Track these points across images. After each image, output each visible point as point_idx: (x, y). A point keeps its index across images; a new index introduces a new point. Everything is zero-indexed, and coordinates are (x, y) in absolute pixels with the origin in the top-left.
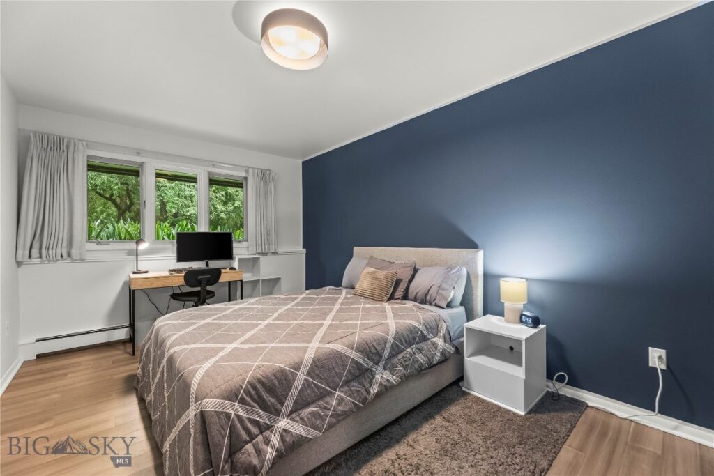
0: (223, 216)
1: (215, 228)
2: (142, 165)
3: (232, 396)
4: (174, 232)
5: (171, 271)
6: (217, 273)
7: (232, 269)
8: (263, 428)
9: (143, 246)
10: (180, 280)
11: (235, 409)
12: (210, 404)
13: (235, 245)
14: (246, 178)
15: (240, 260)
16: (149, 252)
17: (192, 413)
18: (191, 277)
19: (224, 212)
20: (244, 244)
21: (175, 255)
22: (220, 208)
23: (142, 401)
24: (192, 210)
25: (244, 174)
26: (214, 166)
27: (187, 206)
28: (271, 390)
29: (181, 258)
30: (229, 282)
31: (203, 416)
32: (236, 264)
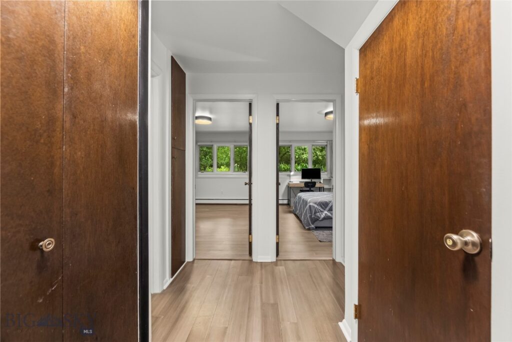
0: (320, 158)
1: (315, 166)
2: (291, 145)
3: (315, 203)
4: (299, 167)
5: (300, 182)
6: (315, 183)
7: (320, 182)
8: (321, 212)
9: (292, 173)
10: (303, 185)
11: (316, 206)
12: (311, 204)
13: (321, 173)
14: (327, 145)
15: (324, 180)
16: (294, 175)
17: (308, 205)
18: (306, 184)
19: (320, 155)
20: (326, 173)
21: (301, 177)
22: (319, 153)
23: (295, 215)
24: (305, 156)
25: (326, 144)
26: (314, 142)
27: (303, 154)
28: (324, 205)
29: (303, 177)
30: (320, 188)
31: (310, 206)
32: (322, 181)
